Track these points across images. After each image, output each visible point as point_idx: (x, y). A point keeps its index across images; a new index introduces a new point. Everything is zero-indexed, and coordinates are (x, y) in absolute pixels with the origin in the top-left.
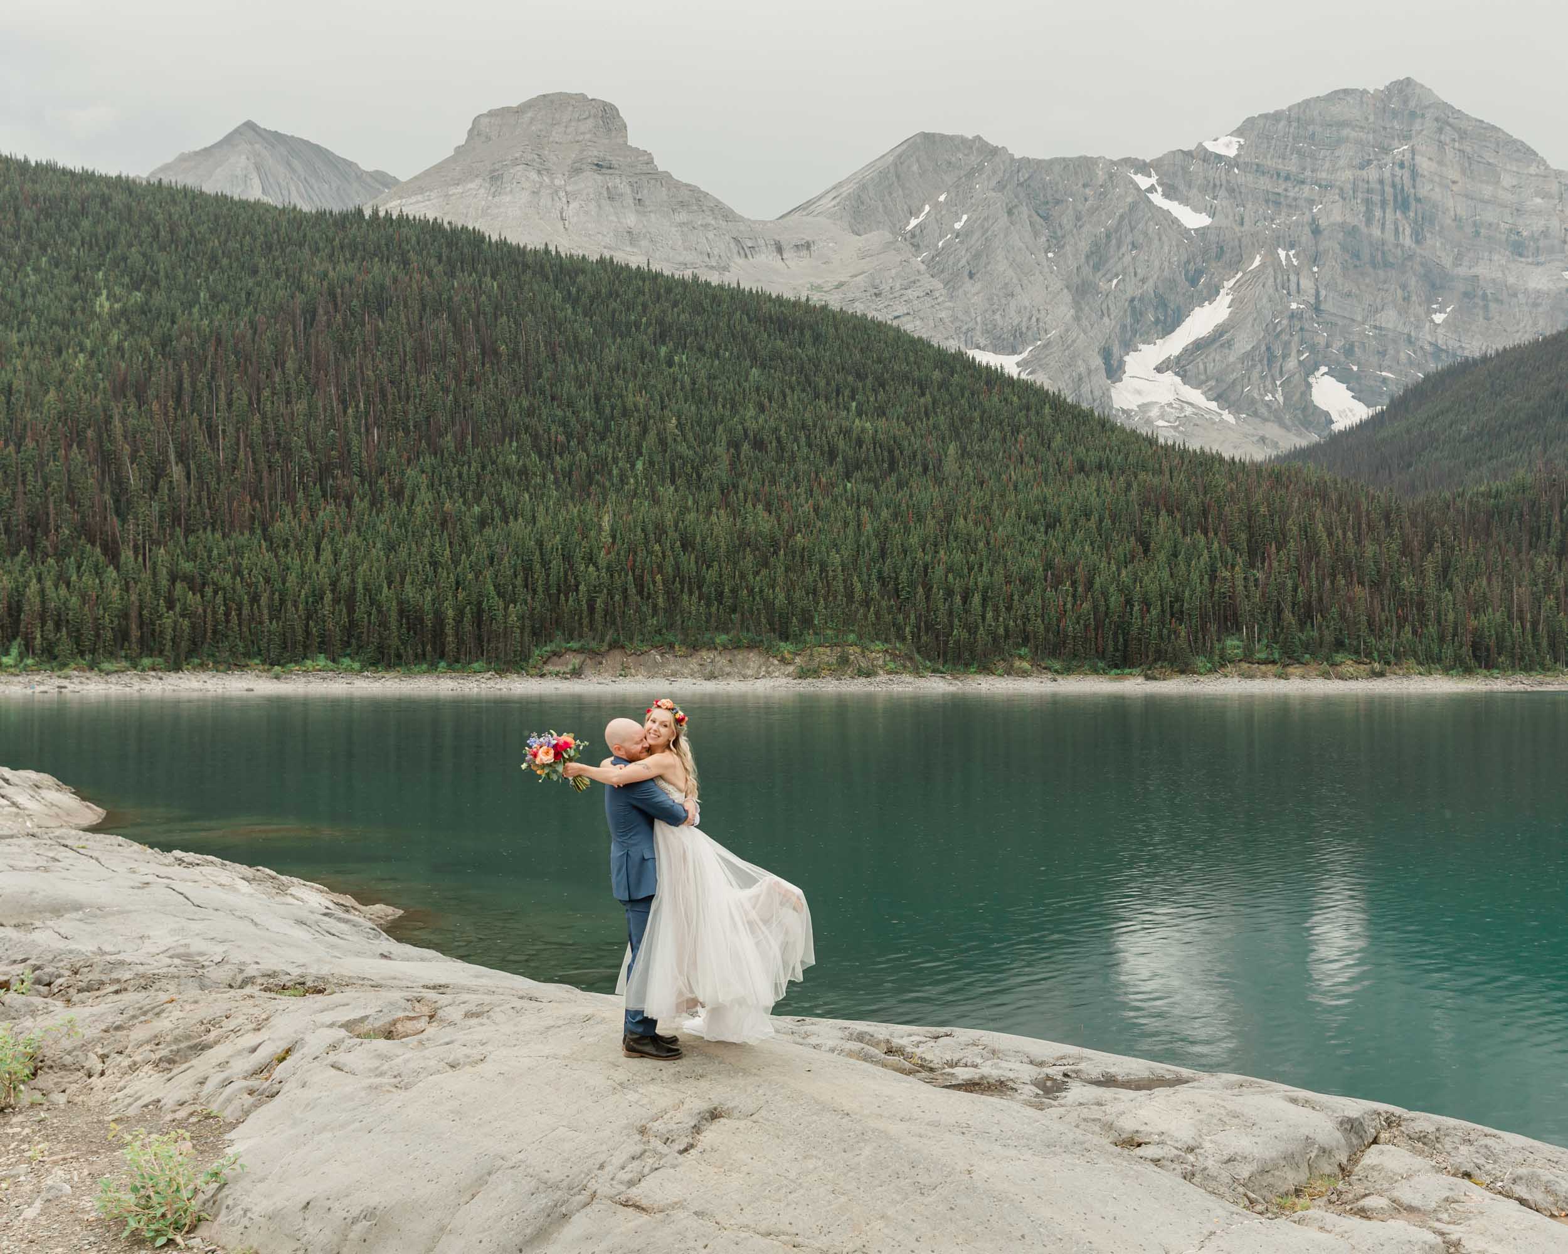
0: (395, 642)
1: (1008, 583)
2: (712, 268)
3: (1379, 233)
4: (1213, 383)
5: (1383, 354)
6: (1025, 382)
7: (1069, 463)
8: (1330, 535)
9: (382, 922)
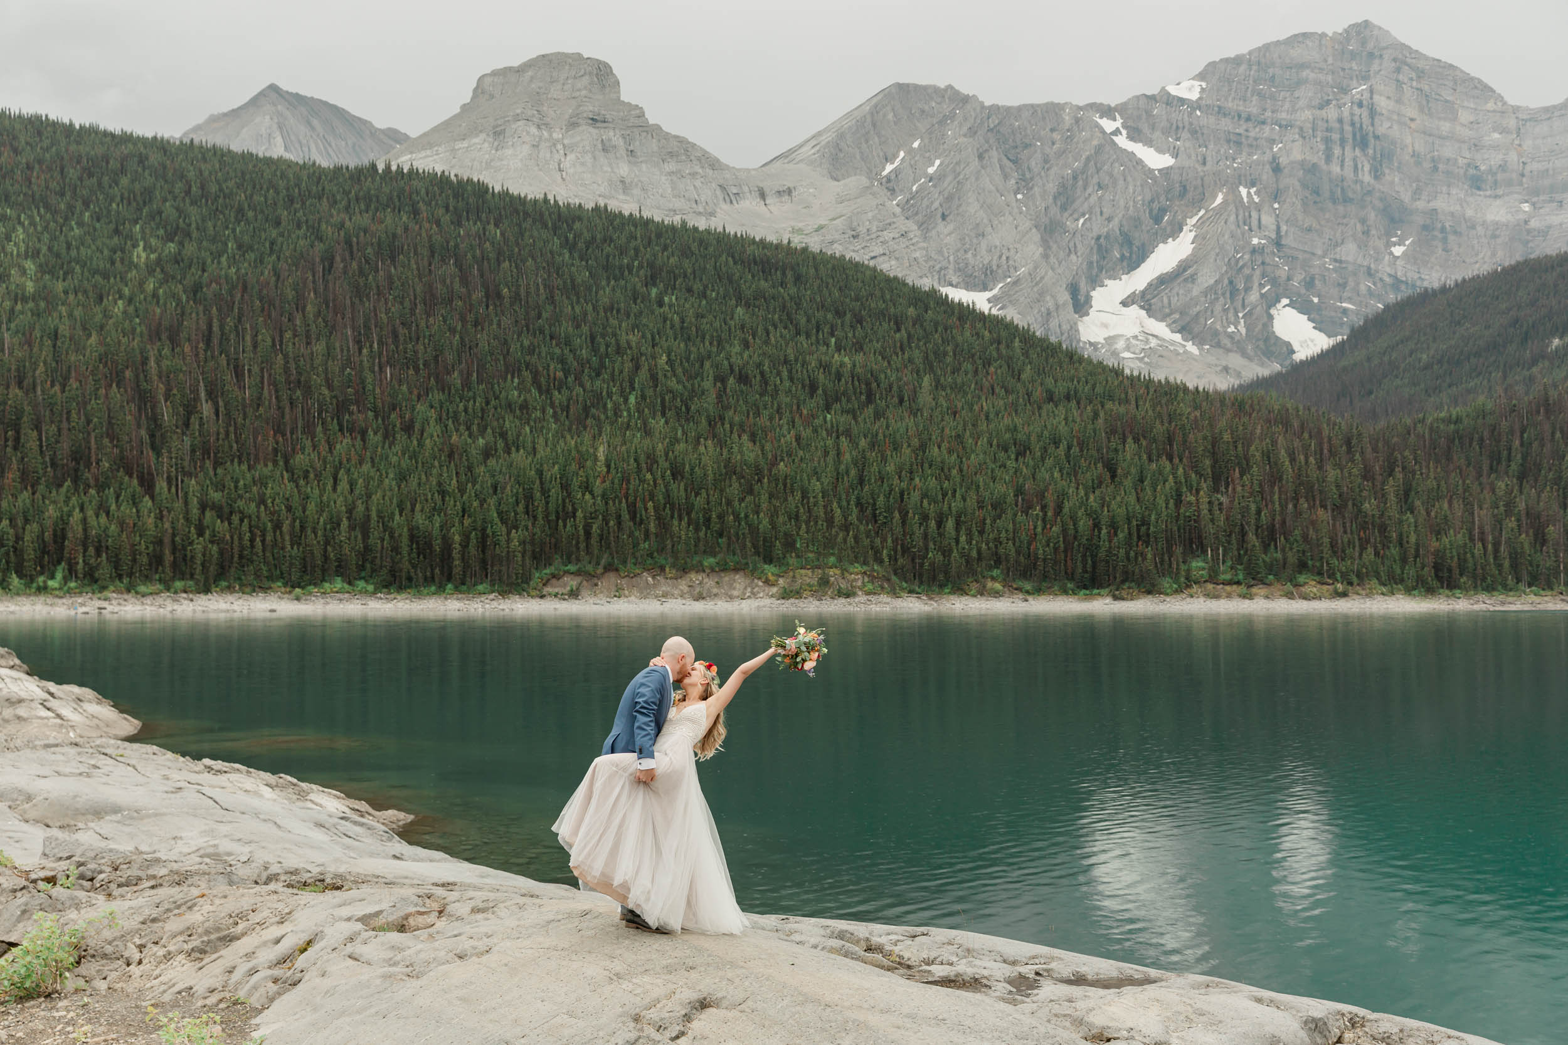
0: (405, 565)
1: (981, 508)
2: (700, 213)
3: (1338, 169)
4: (1177, 316)
5: (1343, 286)
6: (996, 317)
7: (1038, 393)
8: (1293, 460)
9: (394, 826)
